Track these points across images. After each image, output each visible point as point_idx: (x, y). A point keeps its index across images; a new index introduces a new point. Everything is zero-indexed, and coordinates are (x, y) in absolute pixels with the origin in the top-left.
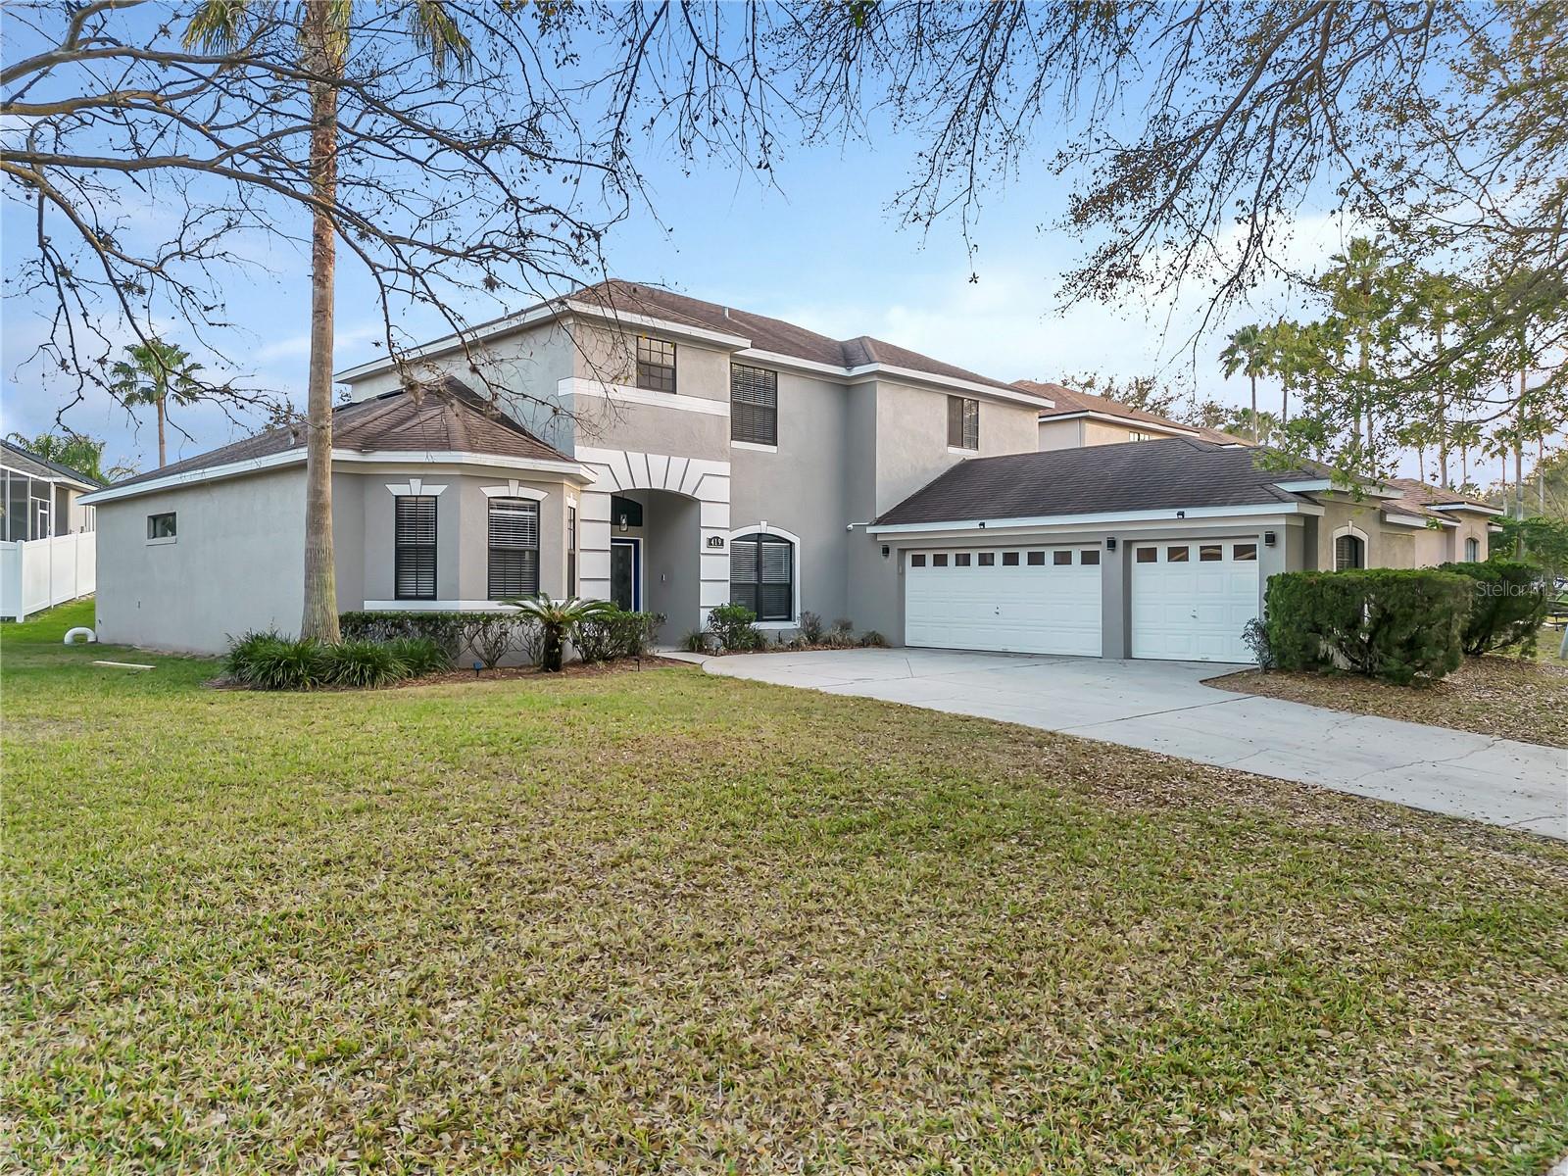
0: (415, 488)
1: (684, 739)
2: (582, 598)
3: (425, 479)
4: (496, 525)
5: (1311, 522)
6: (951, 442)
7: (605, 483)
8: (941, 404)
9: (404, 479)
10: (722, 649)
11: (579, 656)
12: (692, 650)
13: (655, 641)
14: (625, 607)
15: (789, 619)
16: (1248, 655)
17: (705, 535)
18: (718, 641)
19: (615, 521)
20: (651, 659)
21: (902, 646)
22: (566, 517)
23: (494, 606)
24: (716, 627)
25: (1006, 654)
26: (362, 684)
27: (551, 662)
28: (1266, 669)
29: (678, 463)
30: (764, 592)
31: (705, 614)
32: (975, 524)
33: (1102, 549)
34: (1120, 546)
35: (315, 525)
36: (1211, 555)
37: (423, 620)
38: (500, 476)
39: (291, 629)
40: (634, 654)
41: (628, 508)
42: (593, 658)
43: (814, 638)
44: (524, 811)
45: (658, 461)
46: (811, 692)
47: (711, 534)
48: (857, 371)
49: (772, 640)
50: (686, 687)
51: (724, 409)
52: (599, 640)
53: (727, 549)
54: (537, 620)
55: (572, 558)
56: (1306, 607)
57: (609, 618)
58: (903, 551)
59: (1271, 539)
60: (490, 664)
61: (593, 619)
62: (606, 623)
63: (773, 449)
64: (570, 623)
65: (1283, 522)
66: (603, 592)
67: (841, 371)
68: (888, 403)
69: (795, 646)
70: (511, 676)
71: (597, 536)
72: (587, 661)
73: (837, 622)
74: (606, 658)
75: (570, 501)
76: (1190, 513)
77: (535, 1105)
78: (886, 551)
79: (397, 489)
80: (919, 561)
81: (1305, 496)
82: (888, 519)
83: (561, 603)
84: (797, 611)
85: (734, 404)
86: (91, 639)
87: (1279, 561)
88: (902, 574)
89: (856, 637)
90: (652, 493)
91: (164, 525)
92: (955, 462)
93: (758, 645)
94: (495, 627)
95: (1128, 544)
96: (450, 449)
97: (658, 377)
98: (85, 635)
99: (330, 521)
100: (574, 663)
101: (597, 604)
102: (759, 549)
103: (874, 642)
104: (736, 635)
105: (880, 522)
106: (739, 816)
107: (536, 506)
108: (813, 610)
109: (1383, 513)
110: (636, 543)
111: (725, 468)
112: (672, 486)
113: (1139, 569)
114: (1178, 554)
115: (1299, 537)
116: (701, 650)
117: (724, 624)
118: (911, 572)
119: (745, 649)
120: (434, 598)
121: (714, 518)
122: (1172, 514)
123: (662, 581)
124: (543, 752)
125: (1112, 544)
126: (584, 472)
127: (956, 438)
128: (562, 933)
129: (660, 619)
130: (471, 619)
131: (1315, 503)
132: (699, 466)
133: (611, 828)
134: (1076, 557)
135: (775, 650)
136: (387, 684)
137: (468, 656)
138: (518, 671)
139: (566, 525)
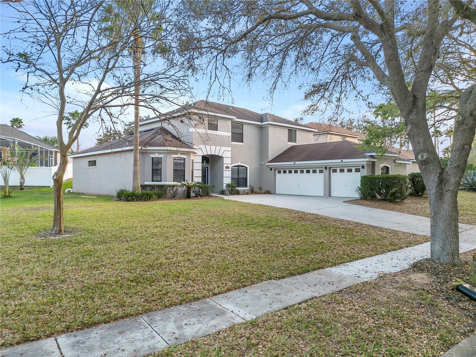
0: (157, 155)
1: (219, 210)
2: (195, 181)
3: (159, 153)
4: (175, 164)
5: (374, 163)
6: (289, 141)
7: (200, 153)
8: (286, 132)
9: (154, 153)
10: (229, 194)
11: (194, 195)
12: (221, 194)
13: (213, 192)
14: (205, 183)
15: (246, 187)
16: (357, 196)
17: (225, 166)
18: (228, 192)
19: (203, 162)
20: (211, 196)
21: (275, 194)
22: (191, 161)
23: (175, 183)
24: (227, 189)
25: (300, 195)
26: (147, 200)
27: (188, 196)
28: (361, 199)
29: (218, 148)
30: (240, 180)
31: (225, 185)
32: (293, 163)
33: (324, 169)
34: (328, 168)
35: (135, 165)
36: (350, 171)
37: (158, 186)
38: (176, 152)
39: (129, 188)
40: (208, 195)
41: (205, 159)
42: (198, 195)
43: (252, 192)
44: (188, 221)
45: (213, 148)
46: (248, 203)
47: (226, 165)
48: (264, 123)
49: (241, 192)
50: (219, 202)
51: (230, 134)
52: (199, 191)
53: (230, 169)
54: (185, 187)
55: (192, 171)
56: (369, 184)
57: (201, 186)
58: (275, 170)
59: (363, 167)
60: (174, 197)
61: (198, 186)
62: (201, 187)
63: (242, 144)
64: (192, 187)
65: (366, 163)
66: (200, 180)
67: (260, 123)
68: (272, 132)
69: (247, 194)
70: (179, 199)
71: (198, 166)
72: (196, 196)
73: (258, 188)
74: (201, 196)
75: (192, 158)
76: (344, 160)
77: (196, 252)
78: (271, 169)
79: (152, 156)
80: (279, 172)
81: (372, 157)
82: (271, 161)
83: (190, 182)
84: (248, 185)
85: (232, 133)
86: (72, 191)
87: (365, 172)
88: (275, 175)
89: (263, 192)
90: (211, 155)
91: (93, 163)
92: (290, 146)
93: (238, 193)
94: (175, 188)
95: (330, 168)
96: (165, 146)
97: (213, 127)
98: (70, 190)
99: (138, 164)
100: (193, 197)
101: (199, 183)
102: (238, 169)
103: (268, 192)
104: (233, 191)
105: (269, 162)
106: (229, 222)
107: (184, 159)
108: (252, 185)
109: (395, 160)
110: (208, 167)
111: (230, 149)
112: (217, 154)
113: (333, 174)
114: (342, 171)
115: (371, 167)
116: (223, 194)
117: (229, 188)
118: (278, 175)
119: (234, 194)
120: (161, 181)
121: (227, 162)
122: (340, 161)
123: (214, 177)
124: (190, 212)
125: (326, 168)
126: (195, 151)
127: (290, 140)
128: (198, 236)
129: (213, 186)
130: (170, 186)
131: (374, 158)
132: (223, 148)
133: (205, 224)
134: (318, 171)
135: (242, 194)
136: (152, 201)
137: (169, 195)
138: (181, 198)
139: (191, 164)
